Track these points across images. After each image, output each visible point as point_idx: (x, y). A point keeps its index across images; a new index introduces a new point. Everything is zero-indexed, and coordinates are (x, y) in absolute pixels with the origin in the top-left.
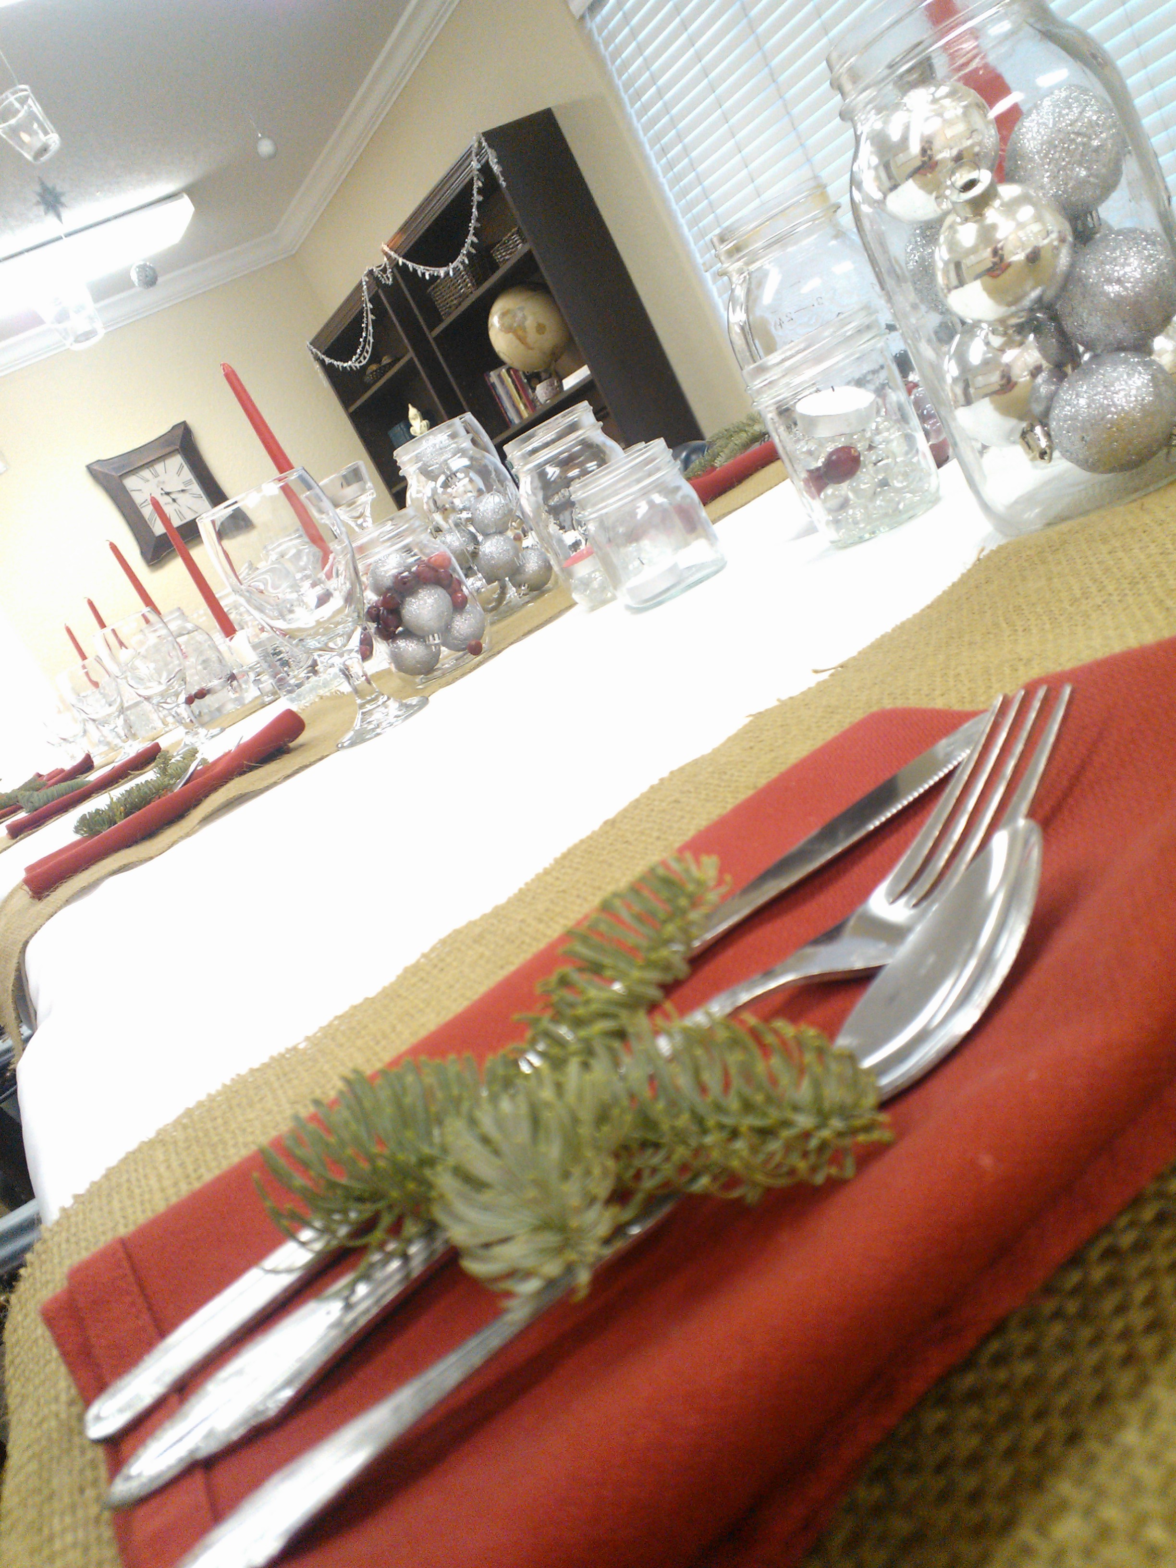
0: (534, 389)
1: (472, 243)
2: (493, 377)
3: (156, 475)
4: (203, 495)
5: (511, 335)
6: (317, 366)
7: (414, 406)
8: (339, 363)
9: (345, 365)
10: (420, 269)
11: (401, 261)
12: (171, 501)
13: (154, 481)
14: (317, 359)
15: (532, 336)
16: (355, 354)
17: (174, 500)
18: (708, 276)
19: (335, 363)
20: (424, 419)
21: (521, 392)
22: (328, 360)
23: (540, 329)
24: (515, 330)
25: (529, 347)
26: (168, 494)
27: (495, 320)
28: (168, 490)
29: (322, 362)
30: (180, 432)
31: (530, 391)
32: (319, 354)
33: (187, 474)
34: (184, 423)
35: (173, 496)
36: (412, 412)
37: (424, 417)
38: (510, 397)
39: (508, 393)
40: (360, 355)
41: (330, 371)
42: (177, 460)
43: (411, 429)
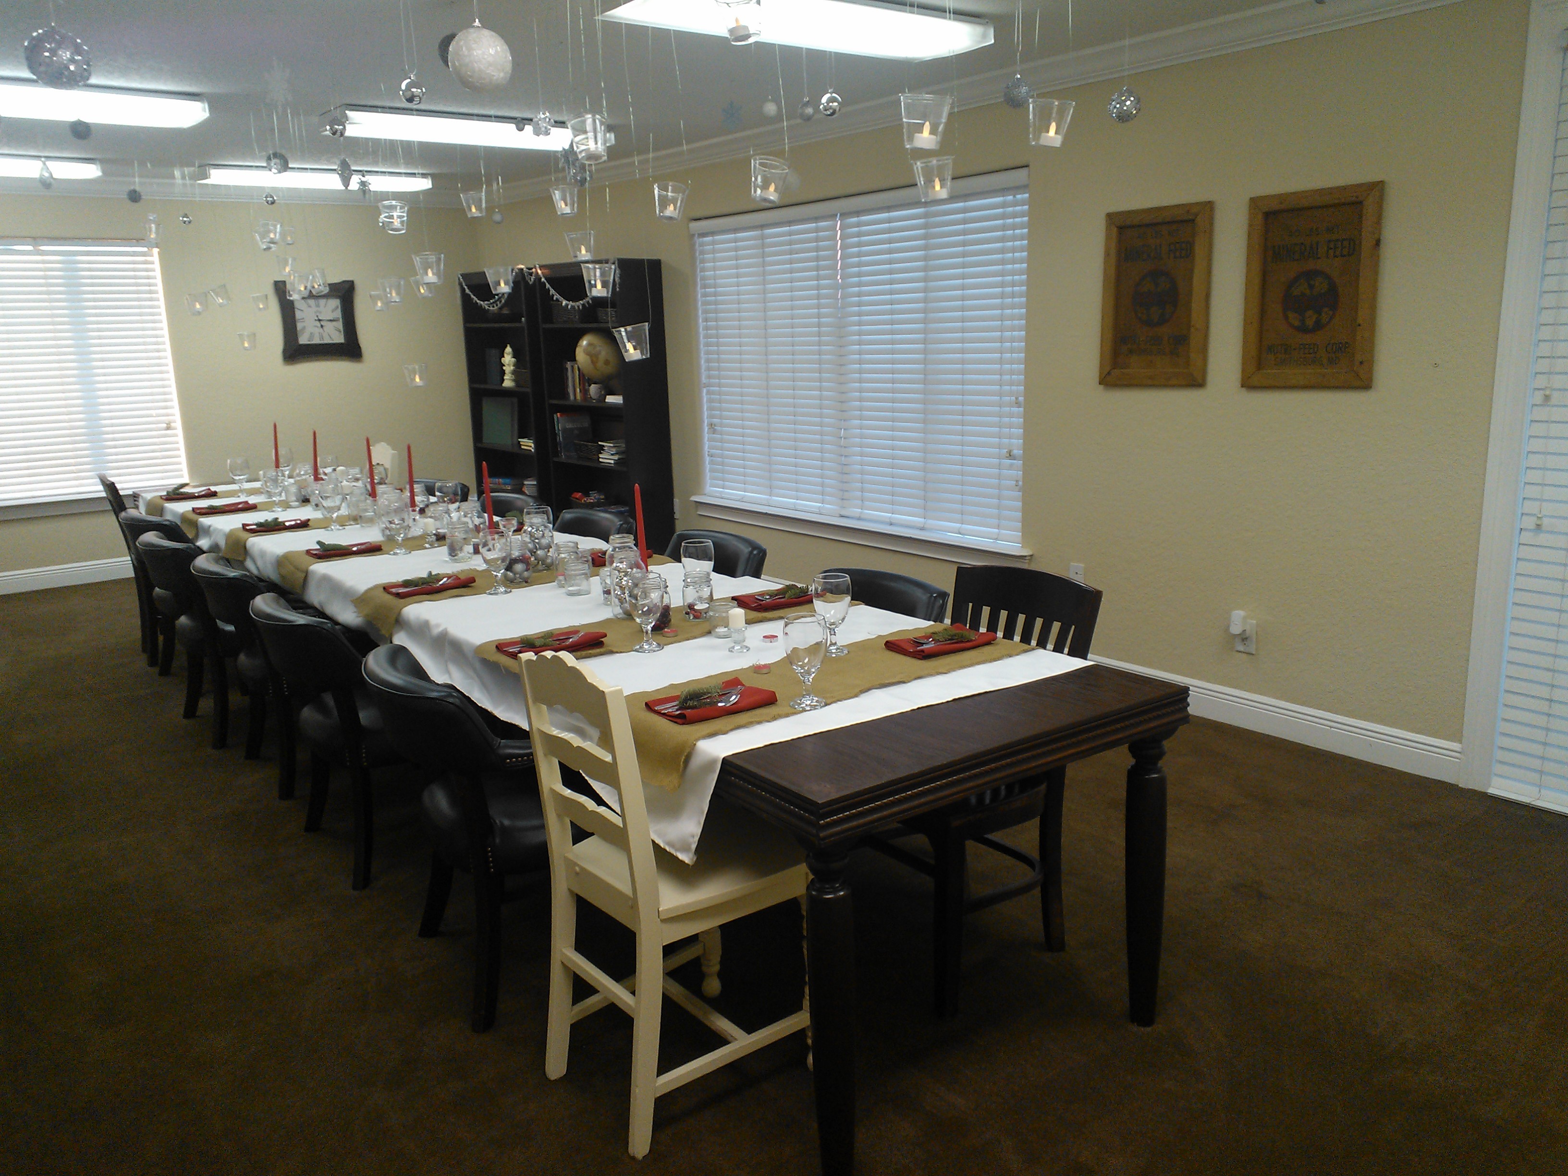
0: (590, 385)
1: (588, 302)
2: (569, 365)
3: (318, 306)
4: (342, 332)
5: (588, 357)
6: (458, 288)
7: (511, 347)
8: (474, 297)
9: (478, 301)
10: (552, 291)
11: (543, 279)
12: (319, 325)
13: (314, 309)
14: (460, 284)
15: (600, 364)
16: (489, 301)
17: (322, 326)
18: (705, 390)
19: (472, 296)
20: (514, 357)
21: (581, 382)
22: (467, 291)
23: (607, 362)
24: (593, 356)
25: (596, 368)
26: (320, 320)
27: (584, 342)
28: (320, 318)
29: (463, 290)
30: (347, 286)
31: (587, 384)
32: (464, 284)
33: (338, 314)
34: (352, 282)
35: (322, 323)
36: (508, 349)
37: (514, 356)
38: (574, 382)
39: (573, 378)
40: (491, 304)
41: (465, 298)
42: (335, 303)
43: (503, 359)
